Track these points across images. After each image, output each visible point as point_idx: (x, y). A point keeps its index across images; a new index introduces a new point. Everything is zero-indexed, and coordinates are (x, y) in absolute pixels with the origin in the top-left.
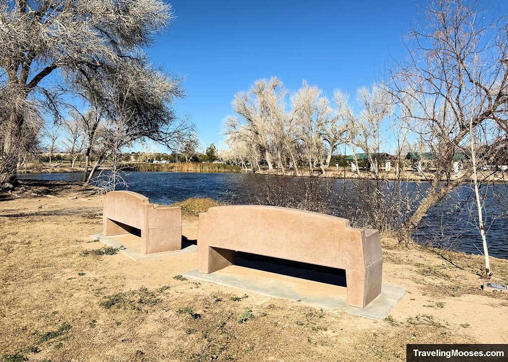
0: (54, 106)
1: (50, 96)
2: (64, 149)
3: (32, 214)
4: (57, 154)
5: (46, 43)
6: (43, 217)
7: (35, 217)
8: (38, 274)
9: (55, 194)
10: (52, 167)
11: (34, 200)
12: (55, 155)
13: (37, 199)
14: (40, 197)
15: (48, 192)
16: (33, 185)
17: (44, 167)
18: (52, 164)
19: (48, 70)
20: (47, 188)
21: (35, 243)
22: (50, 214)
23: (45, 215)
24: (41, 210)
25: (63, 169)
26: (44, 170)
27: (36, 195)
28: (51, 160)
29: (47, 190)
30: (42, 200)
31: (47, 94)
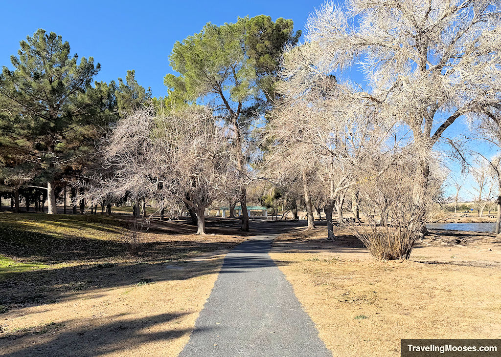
0: (461, 155)
1: (456, 146)
2: (470, 199)
3: (446, 263)
4: (462, 204)
5: (449, 93)
6: (458, 267)
7: (450, 266)
8: (466, 324)
9: (466, 244)
10: (457, 217)
11: (444, 248)
12: (460, 205)
13: (448, 248)
14: (450, 246)
15: (458, 242)
16: (443, 234)
17: (449, 217)
18: (458, 214)
19: (452, 120)
20: (457, 238)
21: (456, 291)
22: (464, 264)
23: (459, 265)
24: (453, 260)
25: (470, 218)
26: (450, 220)
27: (446, 244)
28: (457, 209)
29: (457, 240)
30: (453, 249)
31: (452, 143)
